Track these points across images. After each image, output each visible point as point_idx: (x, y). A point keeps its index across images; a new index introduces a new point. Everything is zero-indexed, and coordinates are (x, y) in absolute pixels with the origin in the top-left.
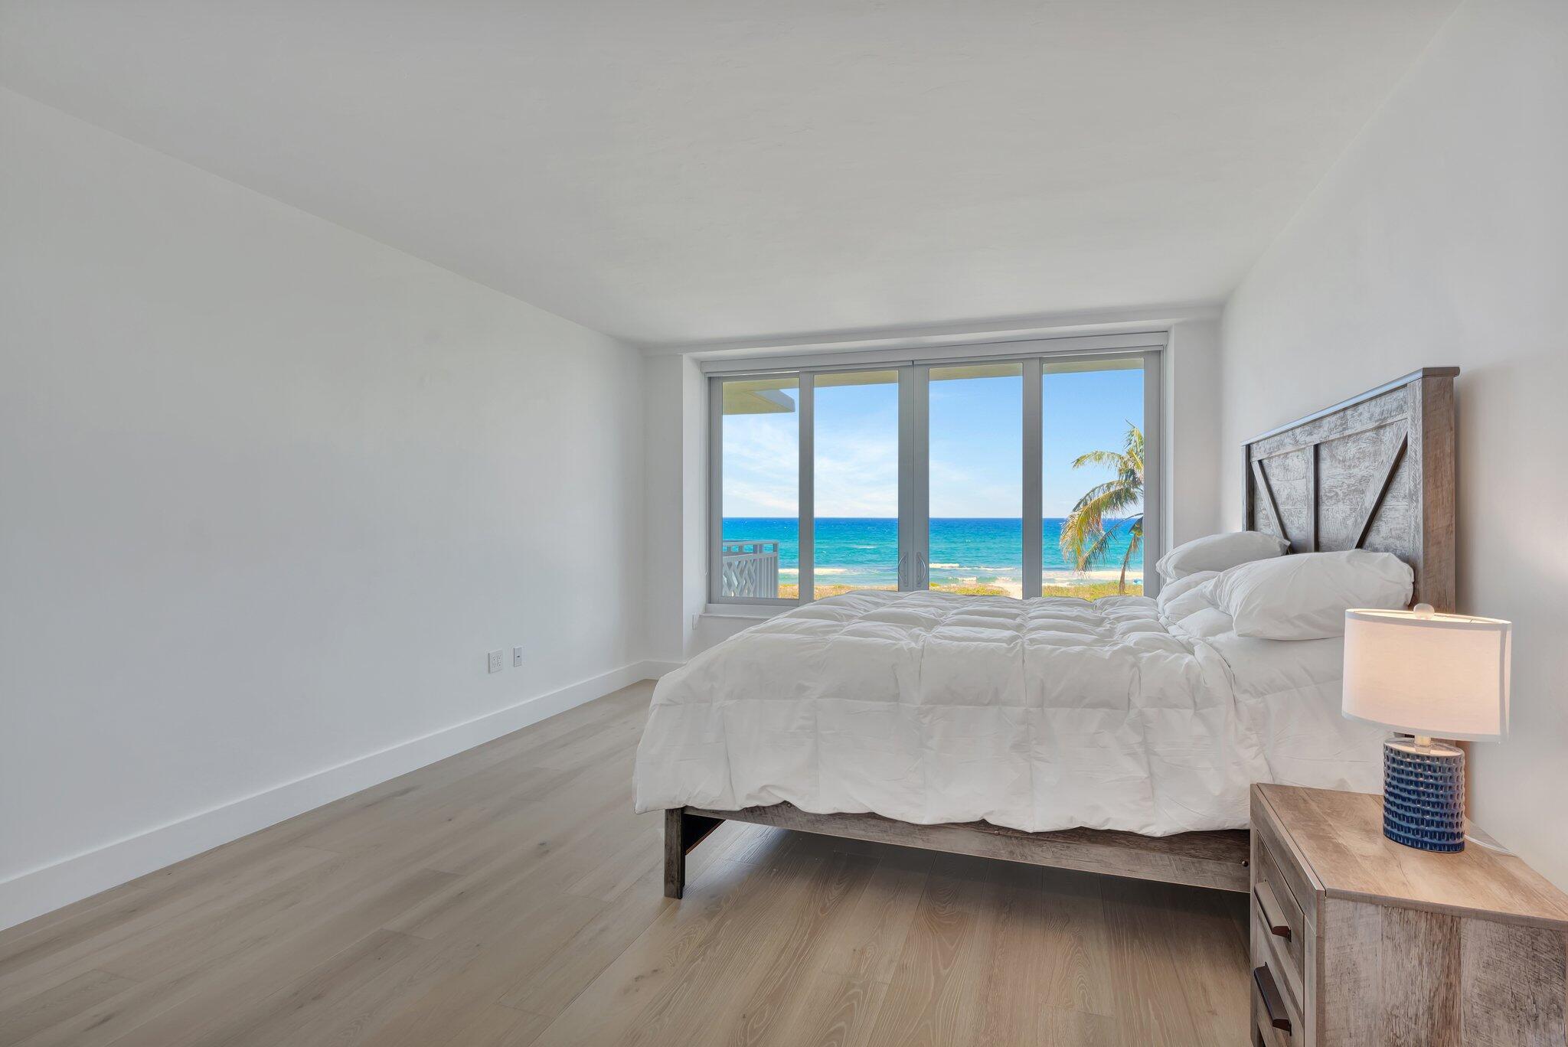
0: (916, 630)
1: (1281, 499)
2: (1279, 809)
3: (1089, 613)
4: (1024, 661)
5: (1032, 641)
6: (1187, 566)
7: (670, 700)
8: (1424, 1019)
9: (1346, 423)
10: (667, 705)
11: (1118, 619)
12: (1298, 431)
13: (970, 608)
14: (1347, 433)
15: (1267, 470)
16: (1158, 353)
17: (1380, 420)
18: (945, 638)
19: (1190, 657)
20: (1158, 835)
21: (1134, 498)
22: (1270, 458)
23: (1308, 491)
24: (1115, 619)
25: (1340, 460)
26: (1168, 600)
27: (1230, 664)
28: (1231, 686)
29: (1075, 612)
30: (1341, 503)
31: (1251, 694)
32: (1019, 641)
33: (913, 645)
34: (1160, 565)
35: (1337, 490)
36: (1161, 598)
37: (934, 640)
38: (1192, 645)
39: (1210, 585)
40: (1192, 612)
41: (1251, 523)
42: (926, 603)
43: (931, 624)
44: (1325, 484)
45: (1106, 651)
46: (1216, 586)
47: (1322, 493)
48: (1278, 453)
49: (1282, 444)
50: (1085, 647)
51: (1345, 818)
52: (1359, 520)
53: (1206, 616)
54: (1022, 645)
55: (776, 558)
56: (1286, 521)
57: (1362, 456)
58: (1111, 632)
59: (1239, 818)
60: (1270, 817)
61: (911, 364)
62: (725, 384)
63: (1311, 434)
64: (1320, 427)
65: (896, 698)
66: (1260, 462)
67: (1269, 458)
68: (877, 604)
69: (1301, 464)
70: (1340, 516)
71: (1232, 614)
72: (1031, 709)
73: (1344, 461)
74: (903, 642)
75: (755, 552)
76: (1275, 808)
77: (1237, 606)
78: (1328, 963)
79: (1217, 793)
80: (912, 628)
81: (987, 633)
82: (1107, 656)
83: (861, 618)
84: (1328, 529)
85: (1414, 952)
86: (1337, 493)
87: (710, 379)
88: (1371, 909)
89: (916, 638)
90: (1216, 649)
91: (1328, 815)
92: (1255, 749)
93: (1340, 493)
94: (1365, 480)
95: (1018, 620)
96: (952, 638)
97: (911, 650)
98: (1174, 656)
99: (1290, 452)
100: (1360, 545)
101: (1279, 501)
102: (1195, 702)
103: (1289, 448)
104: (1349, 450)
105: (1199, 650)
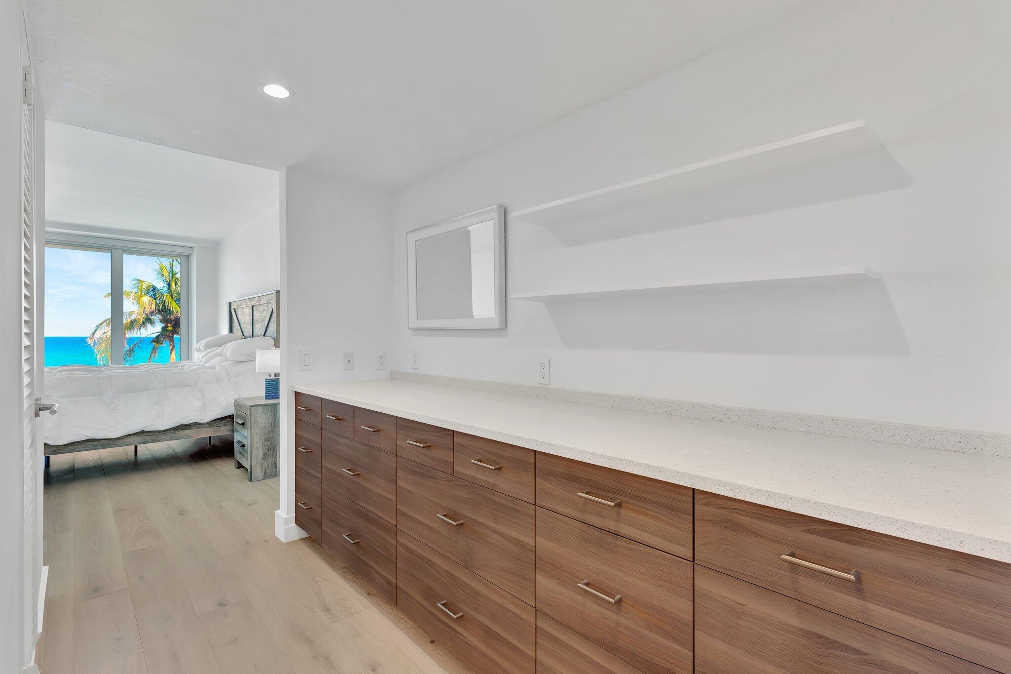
8: (270, 427)
9: (260, 300)
12: (247, 300)
14: (260, 303)
15: (237, 313)
16: (188, 257)
19: (215, 370)
20: (206, 422)
23: (250, 320)
27: (227, 369)
28: (228, 375)
31: (234, 377)
35: (258, 320)
38: (215, 367)
39: (219, 350)
41: (231, 331)
44: (255, 318)
46: (221, 350)
47: (254, 321)
48: (240, 307)
49: (241, 304)
52: (264, 328)
56: (243, 330)
57: (264, 310)
59: (231, 411)
63: (251, 302)
64: (253, 300)
66: (234, 309)
67: (238, 308)
69: (248, 311)
70: (259, 326)
71: (228, 356)
73: (260, 311)
77: (229, 354)
78: (252, 421)
79: (224, 405)
84: (256, 332)
85: (268, 414)
88: (260, 407)
90: (223, 366)
92: (235, 392)
94: (265, 317)
100: (264, 336)
101: (241, 323)
102: (217, 381)
103: (244, 306)
104: (261, 308)
105: (218, 368)
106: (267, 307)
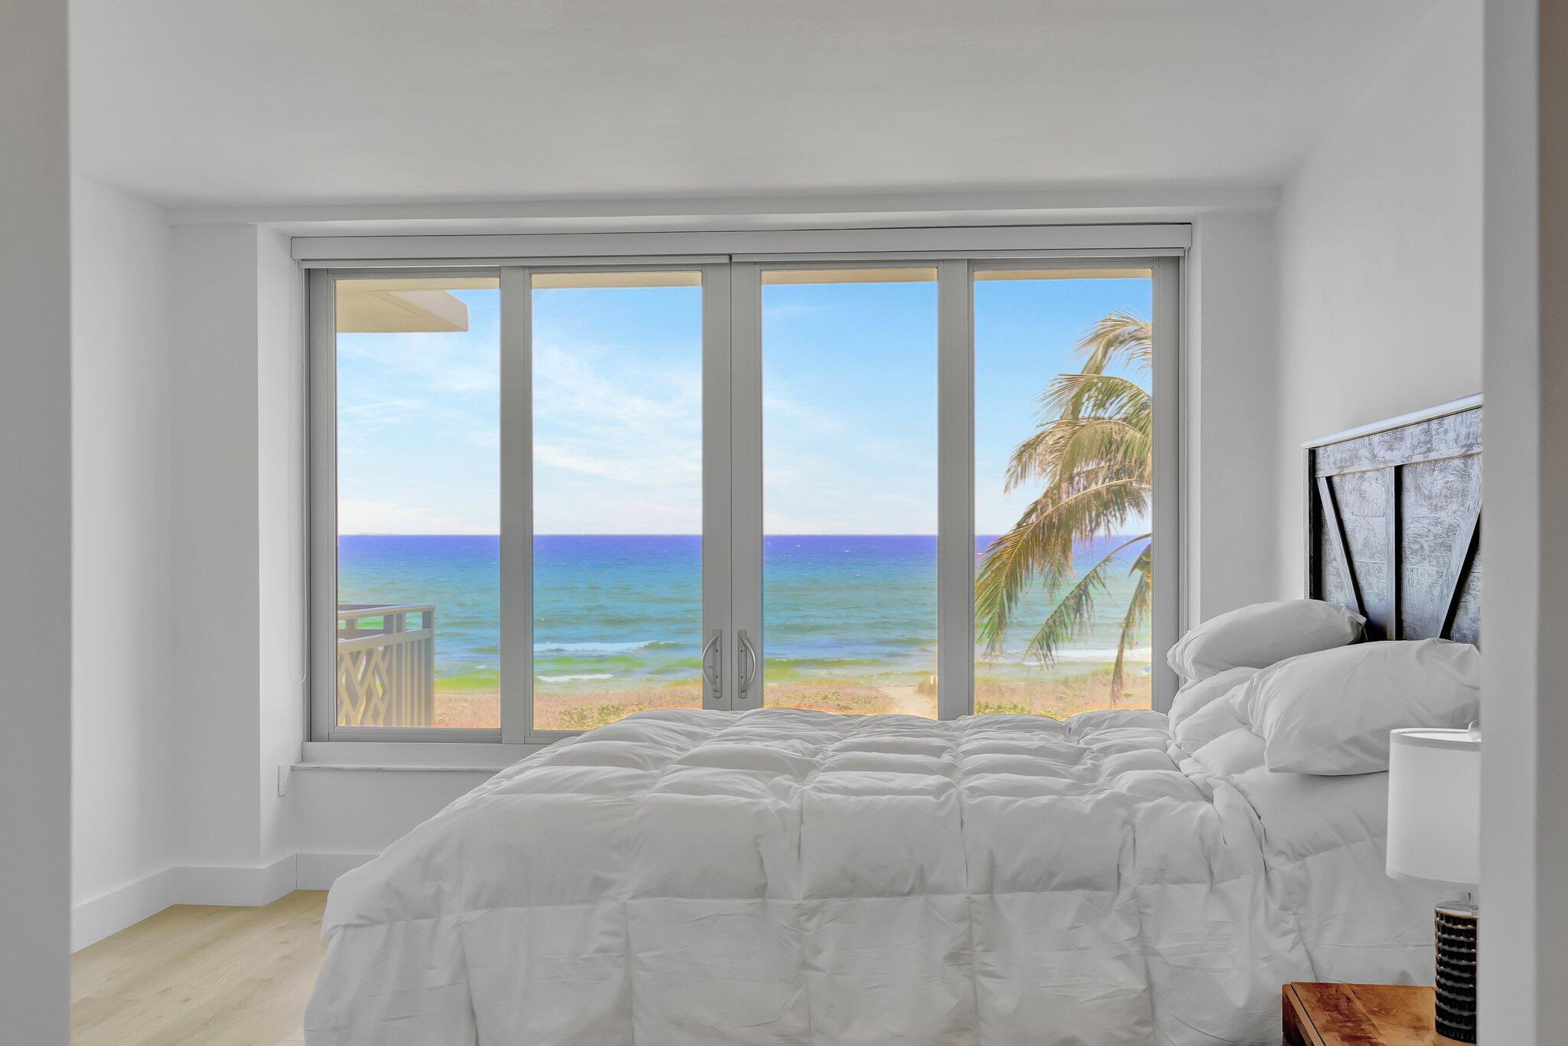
0: (782, 780)
1: (1356, 546)
2: (1313, 1010)
3: (1058, 742)
4: (962, 822)
5: (973, 791)
6: (1214, 659)
7: (362, 917)
9: (1431, 441)
10: (357, 926)
11: (1106, 751)
12: (1376, 439)
13: (860, 739)
14: (1433, 456)
15: (1339, 496)
16: (1173, 263)
17: (1466, 445)
18: (834, 790)
19: (1209, 805)
21: (1137, 502)
22: (1344, 475)
23: (1388, 538)
24: (1099, 751)
25: (1425, 496)
26: (1182, 717)
27: (1260, 814)
28: (1261, 847)
29: (1036, 740)
30: (1426, 562)
31: (1287, 855)
32: (952, 791)
33: (783, 804)
34: (1174, 653)
35: (1423, 541)
36: (1174, 713)
37: (818, 794)
38: (1211, 788)
39: (1239, 693)
40: (1215, 736)
41: (1317, 590)
42: (781, 732)
43: (802, 768)
44: (1408, 531)
45: (1086, 803)
46: (1249, 695)
47: (1406, 542)
48: (1351, 470)
49: (1355, 457)
50: (1056, 797)
51: (1394, 1015)
52: (1445, 591)
53: (1234, 740)
54: (959, 798)
55: (429, 642)
56: (1363, 583)
57: (1449, 494)
58: (1095, 771)
60: (1300, 1022)
61: (726, 260)
62: (342, 284)
63: (1391, 448)
64: (1402, 439)
65: (761, 891)
66: (1329, 480)
67: (1341, 477)
68: (692, 736)
69: (1381, 491)
70: (1426, 582)
71: (1266, 739)
72: (974, 897)
73: (1430, 498)
74: (765, 801)
75: (387, 630)
76: (1308, 1010)
77: (1271, 726)
80: (774, 776)
81: (900, 780)
82: (1087, 809)
83: (680, 762)
84: (1413, 600)
86: (1422, 546)
87: (309, 272)
89: (785, 793)
90: (1242, 792)
91: (1374, 1013)
92: (1292, 936)
93: (1426, 546)
94: (1451, 530)
95: (946, 758)
96: (846, 791)
97: (782, 812)
98: (1184, 806)
99: (1367, 471)
100: (1446, 634)
101: (1355, 553)
102: (1211, 873)
103: (1365, 465)
104: (1436, 482)
105: (1220, 795)
106: (1465, 475)
